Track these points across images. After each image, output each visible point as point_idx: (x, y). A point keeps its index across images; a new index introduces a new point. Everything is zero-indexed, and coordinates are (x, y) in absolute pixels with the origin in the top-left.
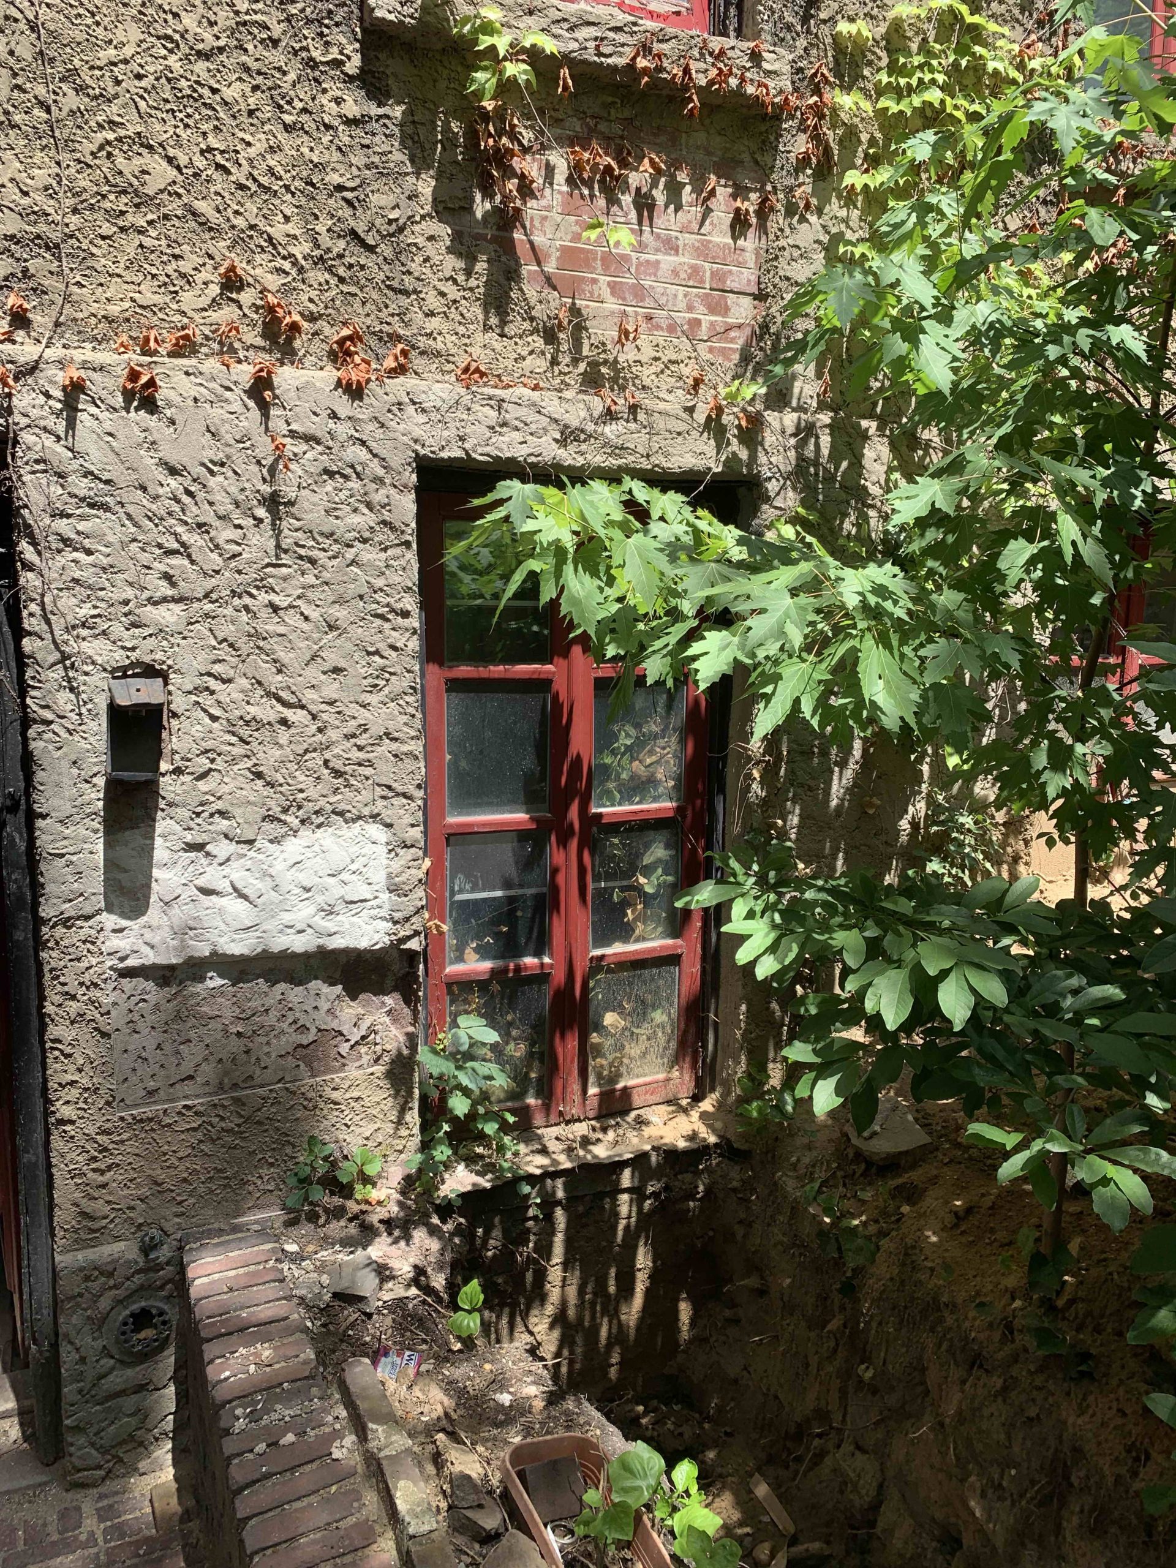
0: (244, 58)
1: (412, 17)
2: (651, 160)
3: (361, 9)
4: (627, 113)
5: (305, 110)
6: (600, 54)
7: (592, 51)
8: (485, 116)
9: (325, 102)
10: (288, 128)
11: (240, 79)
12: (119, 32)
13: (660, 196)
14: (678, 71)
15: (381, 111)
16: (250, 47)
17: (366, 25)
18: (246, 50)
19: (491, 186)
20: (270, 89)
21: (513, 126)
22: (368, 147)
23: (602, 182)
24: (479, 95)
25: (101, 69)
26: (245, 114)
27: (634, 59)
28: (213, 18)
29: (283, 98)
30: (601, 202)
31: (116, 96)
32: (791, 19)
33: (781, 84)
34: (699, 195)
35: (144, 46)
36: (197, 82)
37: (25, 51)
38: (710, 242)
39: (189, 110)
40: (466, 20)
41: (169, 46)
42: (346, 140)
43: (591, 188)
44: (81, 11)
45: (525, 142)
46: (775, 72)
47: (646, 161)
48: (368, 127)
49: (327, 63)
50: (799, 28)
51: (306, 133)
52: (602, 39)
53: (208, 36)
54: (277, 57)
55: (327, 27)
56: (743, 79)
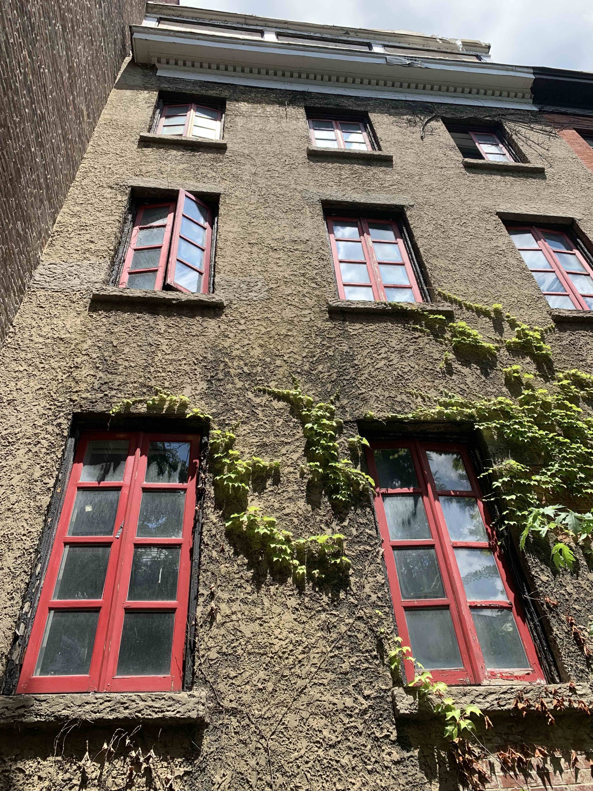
0: (349, 743)
1: (415, 709)
2: (540, 750)
3: (394, 710)
4: (520, 729)
5: (376, 762)
6: (500, 706)
7: (496, 705)
8: (455, 746)
9: (384, 756)
10: (370, 772)
11: (348, 754)
12: (299, 744)
13: (550, 767)
14: (538, 705)
15: (409, 754)
16: (350, 738)
17: (397, 716)
18: (349, 740)
19: (466, 780)
20: (360, 755)
21: (469, 748)
22: (406, 773)
23: (519, 766)
24: (451, 737)
25: (292, 762)
26: (351, 770)
27: (516, 705)
28: (335, 729)
29: (366, 758)
30: (522, 777)
31: (298, 774)
32: (582, 667)
33: (590, 699)
34: (569, 762)
35: (309, 748)
36: (330, 759)
37: (263, 762)
38: (584, 786)
39: (328, 773)
40: (438, 706)
41: (318, 745)
42: (396, 772)
43: (515, 771)
44: (284, 739)
45: (477, 754)
46: (584, 694)
47: (537, 751)
48: (404, 764)
49: (383, 737)
50: (587, 670)
51: (378, 772)
52: (499, 699)
53: (334, 738)
54: (361, 740)
55: (381, 721)
56: (570, 701)
